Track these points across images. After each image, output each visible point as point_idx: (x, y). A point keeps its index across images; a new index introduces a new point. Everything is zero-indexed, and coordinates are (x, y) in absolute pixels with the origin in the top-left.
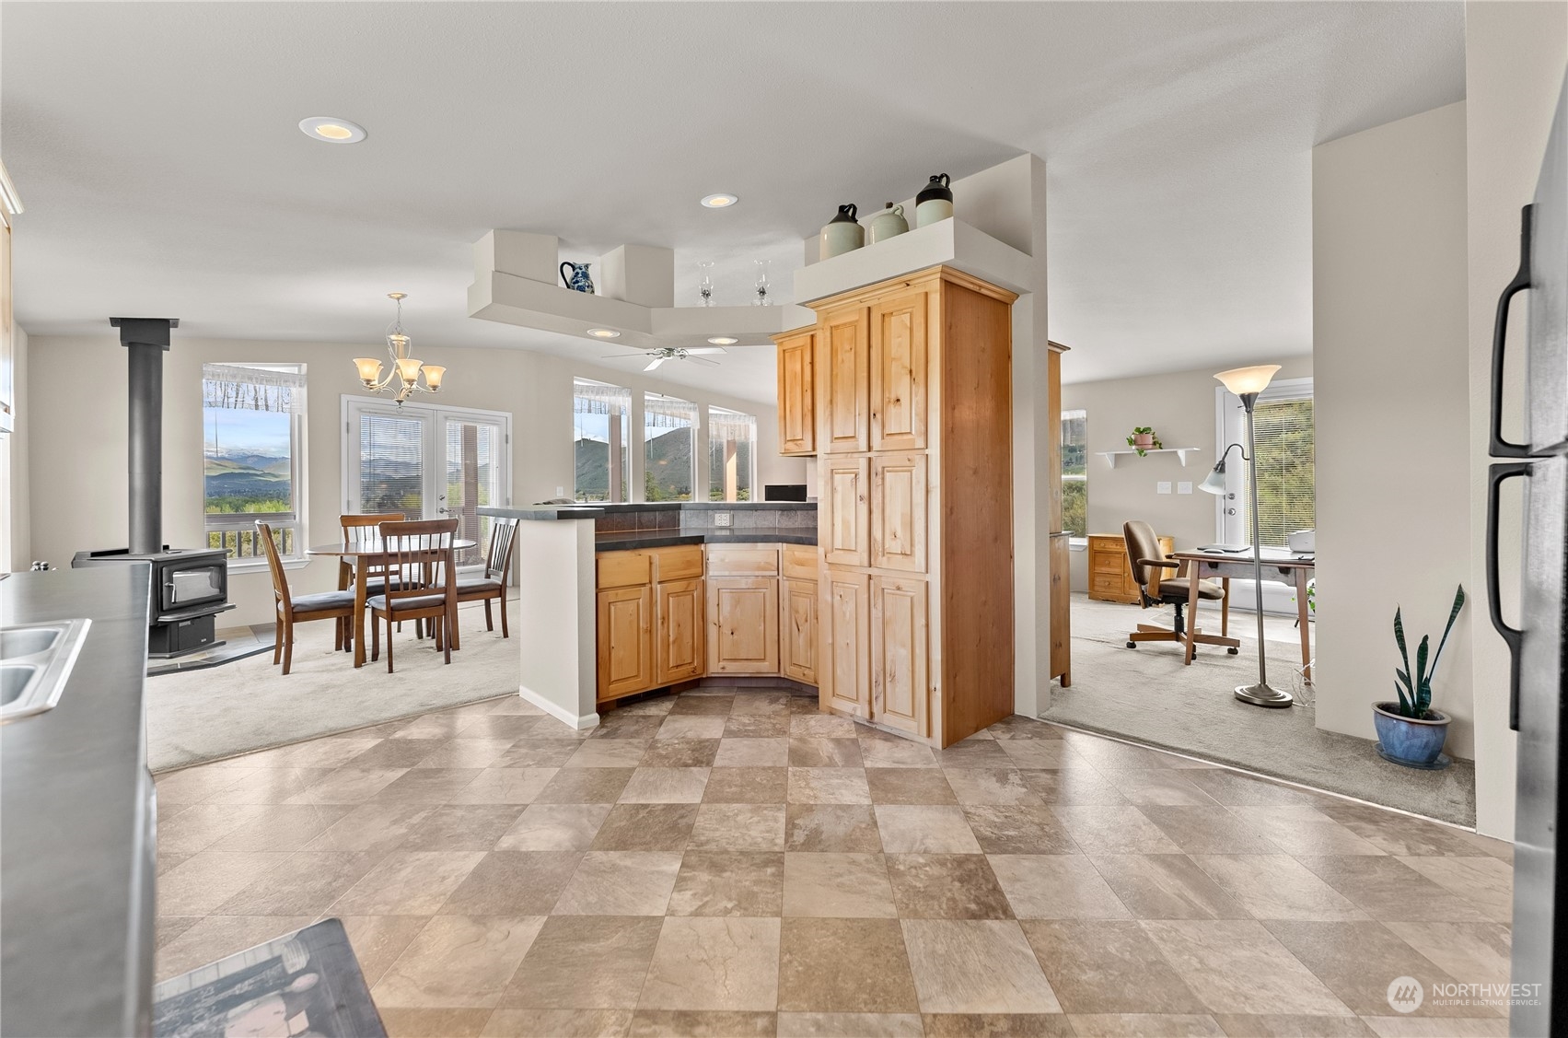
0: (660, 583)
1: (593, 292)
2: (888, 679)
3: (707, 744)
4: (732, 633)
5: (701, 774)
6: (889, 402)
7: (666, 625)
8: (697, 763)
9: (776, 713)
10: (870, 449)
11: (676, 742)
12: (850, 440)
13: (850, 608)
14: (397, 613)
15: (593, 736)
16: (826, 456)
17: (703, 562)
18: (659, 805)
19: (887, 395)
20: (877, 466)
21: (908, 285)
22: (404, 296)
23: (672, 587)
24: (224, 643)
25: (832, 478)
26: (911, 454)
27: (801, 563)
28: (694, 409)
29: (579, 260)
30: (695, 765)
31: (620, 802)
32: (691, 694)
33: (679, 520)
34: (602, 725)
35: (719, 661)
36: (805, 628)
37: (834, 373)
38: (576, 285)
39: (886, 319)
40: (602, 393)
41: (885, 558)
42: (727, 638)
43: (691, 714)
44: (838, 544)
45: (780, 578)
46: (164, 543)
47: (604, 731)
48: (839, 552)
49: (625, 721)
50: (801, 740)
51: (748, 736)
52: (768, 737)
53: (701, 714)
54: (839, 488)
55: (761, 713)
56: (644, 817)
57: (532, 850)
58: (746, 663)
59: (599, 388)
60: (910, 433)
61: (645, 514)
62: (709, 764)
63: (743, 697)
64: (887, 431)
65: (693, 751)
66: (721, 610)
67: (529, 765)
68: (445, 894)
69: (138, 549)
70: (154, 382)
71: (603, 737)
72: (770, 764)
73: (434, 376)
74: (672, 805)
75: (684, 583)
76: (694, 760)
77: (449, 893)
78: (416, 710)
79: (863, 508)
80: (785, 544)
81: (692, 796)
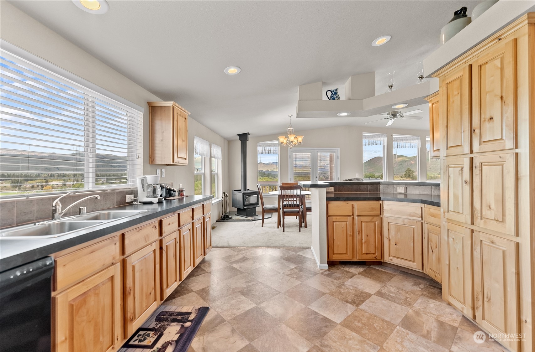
0: (358, 216)
1: (339, 99)
2: (486, 300)
3: (364, 295)
4: (396, 245)
5: (350, 309)
6: (485, 121)
7: (360, 234)
8: (353, 302)
9: (412, 292)
10: (472, 152)
11: (352, 288)
12: (458, 147)
13: (459, 247)
14: (285, 214)
15: (322, 274)
16: (444, 158)
17: (381, 209)
18: (322, 315)
19: (483, 116)
20: (476, 162)
21: (500, 39)
22: (292, 115)
23: (363, 218)
24: (258, 215)
25: (448, 170)
26: (502, 154)
27: (433, 216)
28: (418, 139)
29: (333, 88)
30: (351, 303)
31: (309, 307)
32: (375, 268)
33: (380, 189)
34: (329, 270)
35: (389, 256)
36: (436, 251)
37: (448, 109)
38: (332, 98)
39: (482, 68)
40: (374, 137)
41: (482, 221)
42: (393, 246)
43: (368, 277)
44: (451, 208)
45: (423, 221)
46: (247, 188)
47: (327, 272)
48: (453, 213)
49: (338, 271)
50: (417, 313)
51: (387, 299)
52: (398, 303)
53: (373, 279)
54: (452, 176)
55: (404, 288)
56: (311, 318)
57: (267, 312)
58: (403, 261)
59: (373, 135)
60: (502, 139)
61: (362, 186)
62: (358, 305)
63: (400, 277)
64: (483, 140)
65: (356, 296)
66: (390, 234)
67: (293, 277)
68: (234, 315)
69: (242, 190)
70: (245, 149)
71: (326, 275)
72: (388, 319)
73: (300, 139)
74: (327, 318)
75: (371, 217)
76: (352, 300)
77: (236, 315)
78: (280, 246)
79: (467, 188)
80: (425, 205)
81: (337, 318)
